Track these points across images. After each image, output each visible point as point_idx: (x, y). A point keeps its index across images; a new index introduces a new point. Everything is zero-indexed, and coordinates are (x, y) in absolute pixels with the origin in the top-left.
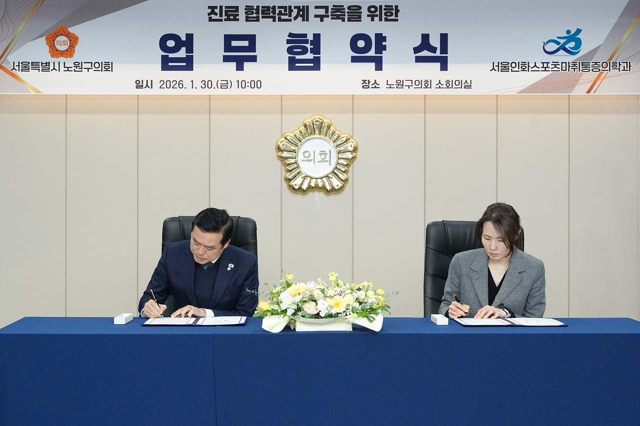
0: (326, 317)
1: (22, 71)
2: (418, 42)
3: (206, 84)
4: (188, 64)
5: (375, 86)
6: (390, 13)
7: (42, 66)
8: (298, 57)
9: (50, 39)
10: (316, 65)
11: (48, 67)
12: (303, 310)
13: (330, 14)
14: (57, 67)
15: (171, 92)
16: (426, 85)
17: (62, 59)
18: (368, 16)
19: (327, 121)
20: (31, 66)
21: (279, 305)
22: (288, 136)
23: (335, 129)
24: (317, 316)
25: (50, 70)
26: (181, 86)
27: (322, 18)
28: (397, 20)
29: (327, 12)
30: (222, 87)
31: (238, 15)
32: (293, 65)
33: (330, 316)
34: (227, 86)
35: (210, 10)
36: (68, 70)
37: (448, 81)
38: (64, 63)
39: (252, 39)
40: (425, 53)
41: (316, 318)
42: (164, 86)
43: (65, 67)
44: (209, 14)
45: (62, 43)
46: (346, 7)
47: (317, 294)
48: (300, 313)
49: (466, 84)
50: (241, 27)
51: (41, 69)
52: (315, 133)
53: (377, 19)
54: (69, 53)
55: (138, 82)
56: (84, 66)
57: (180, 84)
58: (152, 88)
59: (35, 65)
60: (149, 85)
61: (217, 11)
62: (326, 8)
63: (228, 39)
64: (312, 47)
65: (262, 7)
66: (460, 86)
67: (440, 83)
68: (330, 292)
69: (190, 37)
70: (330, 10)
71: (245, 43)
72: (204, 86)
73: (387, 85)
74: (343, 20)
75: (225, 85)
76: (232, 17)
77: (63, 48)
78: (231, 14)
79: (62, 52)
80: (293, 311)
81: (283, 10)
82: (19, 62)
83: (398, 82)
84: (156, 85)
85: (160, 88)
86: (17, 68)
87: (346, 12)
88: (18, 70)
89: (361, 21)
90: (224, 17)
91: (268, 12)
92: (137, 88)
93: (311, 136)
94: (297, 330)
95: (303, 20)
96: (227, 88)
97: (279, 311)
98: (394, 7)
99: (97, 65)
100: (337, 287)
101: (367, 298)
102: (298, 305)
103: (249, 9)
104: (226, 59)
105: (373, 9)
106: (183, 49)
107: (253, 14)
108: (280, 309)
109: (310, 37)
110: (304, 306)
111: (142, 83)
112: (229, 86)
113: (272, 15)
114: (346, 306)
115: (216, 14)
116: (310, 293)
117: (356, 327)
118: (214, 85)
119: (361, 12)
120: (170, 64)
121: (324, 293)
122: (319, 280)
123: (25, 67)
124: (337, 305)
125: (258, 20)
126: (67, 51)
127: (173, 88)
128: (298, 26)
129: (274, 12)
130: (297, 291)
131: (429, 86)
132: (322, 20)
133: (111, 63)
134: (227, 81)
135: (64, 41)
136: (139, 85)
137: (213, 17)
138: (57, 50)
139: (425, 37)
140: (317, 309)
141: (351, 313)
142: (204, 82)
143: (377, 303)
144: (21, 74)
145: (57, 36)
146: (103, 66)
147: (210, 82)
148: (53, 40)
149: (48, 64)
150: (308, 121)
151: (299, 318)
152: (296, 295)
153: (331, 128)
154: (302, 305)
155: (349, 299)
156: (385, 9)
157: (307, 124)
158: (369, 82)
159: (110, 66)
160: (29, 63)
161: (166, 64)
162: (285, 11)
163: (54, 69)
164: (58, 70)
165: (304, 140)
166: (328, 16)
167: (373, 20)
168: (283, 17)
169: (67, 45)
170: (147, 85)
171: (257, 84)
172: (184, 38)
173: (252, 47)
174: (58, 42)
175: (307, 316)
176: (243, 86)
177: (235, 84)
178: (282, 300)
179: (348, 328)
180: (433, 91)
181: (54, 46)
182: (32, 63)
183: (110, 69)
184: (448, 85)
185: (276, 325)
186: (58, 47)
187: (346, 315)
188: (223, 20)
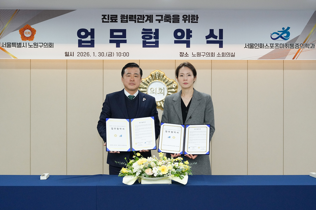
0: (157, 177)
1: (7, 47)
2: (208, 33)
3: (101, 54)
4: (92, 44)
5: (186, 55)
6: (194, 19)
7: (17, 45)
8: (147, 41)
9: (22, 31)
10: (156, 44)
11: (20, 45)
12: (145, 173)
13: (163, 19)
14: (25, 46)
15: (83, 58)
16: (212, 55)
17: (27, 41)
18: (183, 20)
19: (162, 73)
20: (12, 45)
21: (132, 170)
22: (143, 80)
23: (167, 77)
24: (153, 176)
25: (22, 47)
26: (88, 55)
27: (159, 21)
28: (197, 22)
29: (162, 18)
30: (109, 56)
31: (117, 19)
32: (145, 45)
33: (159, 176)
34: (112, 55)
35: (103, 17)
36: (31, 47)
37: (223, 53)
38: (29, 43)
39: (124, 31)
40: (212, 39)
41: (152, 177)
42: (80, 55)
43: (29, 45)
44: (102, 19)
45: (27, 33)
46: (171, 16)
47: (153, 164)
48: (143, 175)
49: (232, 54)
50: (119, 25)
51: (17, 46)
52: (156, 79)
53: (187, 22)
54: (31, 38)
55: (66, 53)
56: (39, 45)
57: (88, 54)
58: (73, 56)
59: (14, 44)
60: (72, 54)
61: (107, 17)
62: (162, 16)
63: (112, 31)
64: (155, 35)
65: (129, 15)
66: (229, 56)
67: (219, 54)
68: (160, 163)
69: (93, 30)
70: (164, 17)
71: (121, 34)
72: (100, 55)
73: (193, 55)
74: (170, 22)
75: (111, 55)
76: (114, 20)
77: (28, 36)
78: (114, 19)
79: (28, 38)
80: (140, 173)
81: (140, 17)
82: (6, 43)
83: (198, 53)
84: (76, 54)
85: (78, 56)
86: (4, 46)
87: (172, 18)
88: (5, 47)
89: (179, 23)
90: (110, 20)
91: (132, 18)
92: (66, 56)
93: (155, 81)
94: (142, 183)
95: (150, 22)
96: (112, 56)
97: (132, 173)
98: (196, 16)
99: (45, 44)
100: (163, 160)
101: (179, 166)
102: (142, 170)
103: (123, 16)
104: (111, 42)
105: (185, 17)
106: (89, 37)
107: (125, 19)
108: (132, 172)
109: (154, 31)
110: (145, 171)
111: (69, 54)
112: (113, 55)
113: (134, 19)
114: (168, 171)
115: (106, 19)
116: (148, 164)
117: (173, 182)
118: (105, 55)
119: (179, 18)
120: (82, 44)
121: (156, 164)
122: (154, 156)
123: (9, 45)
124: (163, 170)
125: (127, 22)
126: (30, 37)
127: (84, 56)
128: (147, 25)
129: (135, 18)
130: (142, 163)
131: (213, 56)
132: (159, 22)
133: (52, 44)
134: (112, 52)
135: (29, 32)
136: (67, 55)
137: (105, 20)
138: (25, 37)
139: (212, 31)
140: (152, 172)
141: (171, 174)
142: (100, 53)
143: (185, 169)
144: (7, 49)
145: (25, 30)
146: (49, 45)
147: (103, 53)
148: (23, 32)
149: (20, 44)
150: (153, 73)
151: (143, 177)
152: (141, 165)
153: (164, 77)
154: (144, 170)
155: (170, 167)
156: (191, 17)
157: (153, 74)
158: (183, 53)
159: (52, 45)
160: (11, 43)
161: (80, 44)
162: (141, 17)
163: (24, 46)
164: (25, 47)
165: (150, 83)
166: (162, 20)
167: (185, 22)
168: (140, 21)
169: (30, 34)
170: (71, 55)
171: (127, 54)
172: (89, 31)
173: (124, 36)
174: (25, 33)
175: (147, 176)
176: (120, 55)
177: (115, 54)
178: (134, 168)
179: (169, 182)
180: (215, 58)
181: (23, 34)
182: (12, 43)
183: (52, 46)
184: (223, 55)
185: (130, 181)
186: (26, 35)
187: (168, 176)
188: (110, 22)
